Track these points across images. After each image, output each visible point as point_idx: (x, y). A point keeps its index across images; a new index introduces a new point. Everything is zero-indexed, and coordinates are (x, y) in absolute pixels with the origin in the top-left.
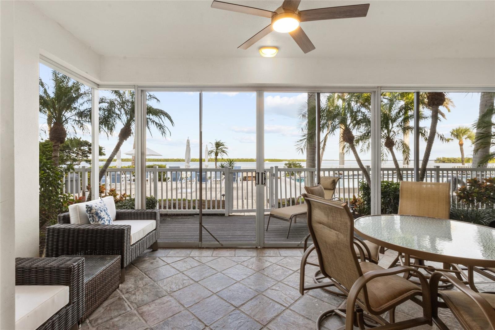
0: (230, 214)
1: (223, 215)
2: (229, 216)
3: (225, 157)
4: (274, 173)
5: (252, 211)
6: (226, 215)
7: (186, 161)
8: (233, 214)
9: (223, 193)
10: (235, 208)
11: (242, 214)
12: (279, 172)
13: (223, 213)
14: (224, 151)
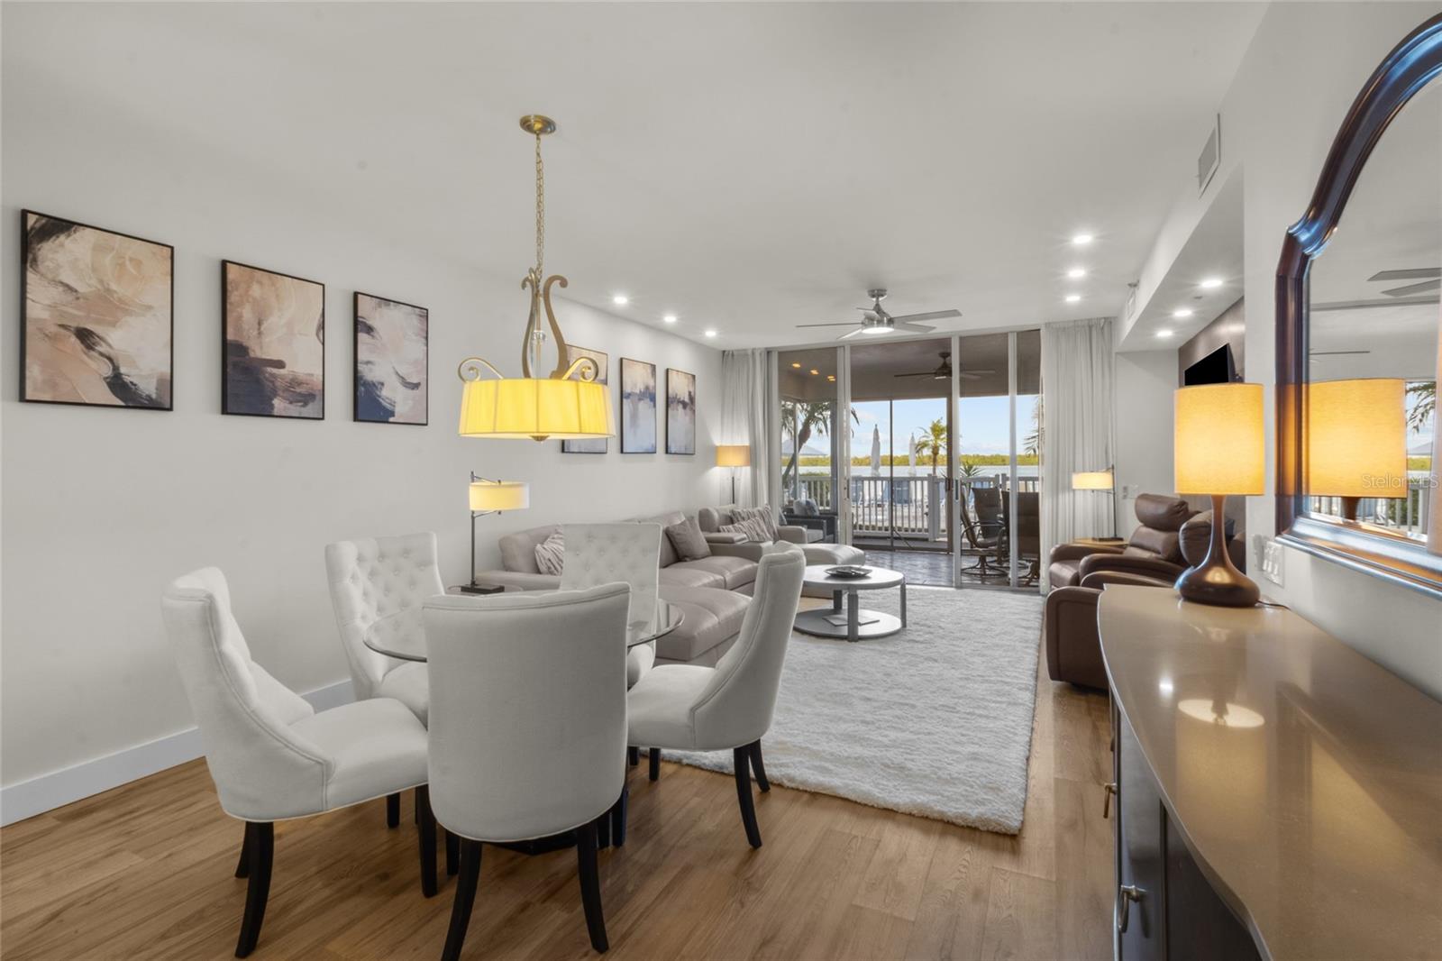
0: (937, 540)
2: (935, 541)
7: (873, 465)
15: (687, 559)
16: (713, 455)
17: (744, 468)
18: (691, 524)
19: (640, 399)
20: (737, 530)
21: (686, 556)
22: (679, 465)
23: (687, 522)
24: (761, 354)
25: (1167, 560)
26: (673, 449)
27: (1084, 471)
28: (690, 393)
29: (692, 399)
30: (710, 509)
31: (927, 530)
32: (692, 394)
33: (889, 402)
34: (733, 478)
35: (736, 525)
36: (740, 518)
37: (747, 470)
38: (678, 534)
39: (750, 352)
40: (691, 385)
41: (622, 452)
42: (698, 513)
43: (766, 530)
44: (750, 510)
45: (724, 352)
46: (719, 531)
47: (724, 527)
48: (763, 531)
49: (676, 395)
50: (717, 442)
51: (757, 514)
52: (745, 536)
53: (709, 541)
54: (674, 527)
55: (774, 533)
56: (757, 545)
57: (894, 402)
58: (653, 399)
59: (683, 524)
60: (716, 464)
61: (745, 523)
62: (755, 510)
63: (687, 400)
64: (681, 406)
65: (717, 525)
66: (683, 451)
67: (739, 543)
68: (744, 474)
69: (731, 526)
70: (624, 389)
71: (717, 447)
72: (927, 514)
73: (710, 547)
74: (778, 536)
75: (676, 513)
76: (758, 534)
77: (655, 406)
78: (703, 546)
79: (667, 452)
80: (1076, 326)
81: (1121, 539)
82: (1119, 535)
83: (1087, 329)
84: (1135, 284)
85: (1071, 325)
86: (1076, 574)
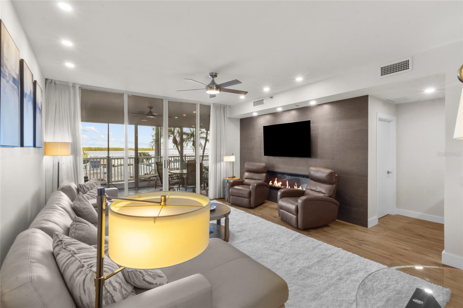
13: (105, 183)
24: (79, 88)
26: (37, 144)
28: (41, 103)
34: (59, 163)
36: (85, 189)
37: (71, 158)
39: (71, 85)
40: (41, 97)
45: (47, 79)
49: (38, 103)
60: (45, 154)
64: (39, 112)
66: (40, 145)
70: (24, 88)
71: (45, 143)
79: (34, 146)
80: (220, 106)
81: (235, 177)
82: (234, 176)
83: (223, 108)
84: (271, 97)
85: (219, 106)
86: (249, 191)
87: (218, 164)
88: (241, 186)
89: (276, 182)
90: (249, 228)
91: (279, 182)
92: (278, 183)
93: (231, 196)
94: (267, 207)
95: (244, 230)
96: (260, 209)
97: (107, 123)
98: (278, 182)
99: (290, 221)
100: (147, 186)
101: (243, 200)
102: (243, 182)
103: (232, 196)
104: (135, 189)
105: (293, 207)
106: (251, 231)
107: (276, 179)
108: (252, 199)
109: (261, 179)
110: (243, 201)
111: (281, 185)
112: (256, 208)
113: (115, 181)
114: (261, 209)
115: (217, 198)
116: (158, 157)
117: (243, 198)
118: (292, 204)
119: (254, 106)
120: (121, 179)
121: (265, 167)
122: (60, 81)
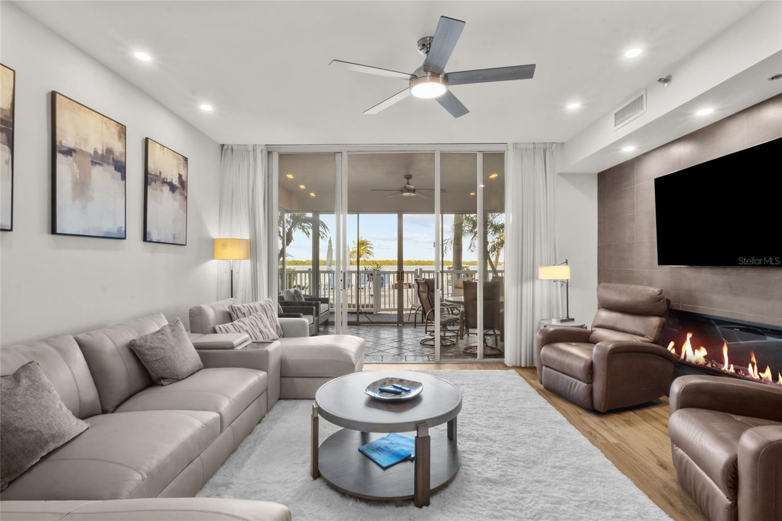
0: (378, 313)
1: (372, 313)
2: (377, 314)
3: (371, 258)
4: (419, 274)
5: (394, 310)
6: (374, 313)
7: (328, 263)
8: (381, 312)
9: (372, 293)
10: (382, 307)
11: (390, 313)
12: (423, 274)
13: (371, 311)
14: (369, 251)
15: (163, 382)
16: (210, 248)
17: (243, 261)
18: (173, 330)
19: (94, 163)
20: (238, 330)
21: (164, 378)
22: (164, 257)
23: (168, 330)
24: (262, 151)
25: (654, 342)
26: (154, 235)
27: (550, 265)
28: (180, 176)
29: (183, 184)
30: (205, 307)
31: (372, 306)
32: (184, 178)
33: (357, 215)
34: (232, 271)
35: (236, 322)
36: (239, 314)
37: (247, 264)
38: (151, 349)
39: (251, 148)
40: (181, 167)
41: (53, 231)
42: (188, 312)
43: (269, 326)
44: (252, 304)
45: (223, 145)
46: (215, 332)
47: (221, 326)
48: (266, 327)
49: (160, 173)
50: (214, 234)
51: (259, 308)
52: (247, 336)
53: (198, 347)
54: (145, 339)
55: (277, 327)
56: (261, 349)
57: (360, 215)
58: (121, 168)
59: (161, 332)
60: (213, 257)
61: (246, 320)
62: (257, 304)
63: (176, 182)
64: (166, 188)
65: (212, 325)
66: (170, 240)
67: (239, 348)
68: (244, 268)
69: (229, 325)
70: (58, 139)
71: (213, 240)
72: (372, 296)
73: (201, 355)
74: (284, 333)
75: (153, 315)
76: (261, 332)
77: (124, 177)
78: (190, 357)
79: (145, 238)
80: (534, 149)
81: (573, 320)
82: (571, 316)
83: (542, 151)
84: (666, 80)
85: (531, 146)
86: (589, 362)
87: (524, 286)
88: (574, 344)
89: (687, 347)
90: (531, 479)
91: (698, 348)
92: (696, 351)
93: (544, 367)
94: (656, 419)
95: (509, 483)
96: (625, 421)
97: (356, 214)
98: (695, 347)
99: (707, 507)
100: (407, 321)
101: (573, 385)
102: (589, 336)
103: (547, 366)
104: (398, 325)
105: (719, 455)
106: (529, 492)
107: (689, 336)
108: (599, 385)
109: (642, 332)
110: (572, 389)
111: (705, 357)
112: (615, 417)
113: (385, 310)
114: (629, 423)
115: (523, 365)
116: (458, 272)
117: (573, 379)
118: (722, 440)
119: (615, 125)
120: (408, 306)
121: (658, 299)
122: (238, 145)
